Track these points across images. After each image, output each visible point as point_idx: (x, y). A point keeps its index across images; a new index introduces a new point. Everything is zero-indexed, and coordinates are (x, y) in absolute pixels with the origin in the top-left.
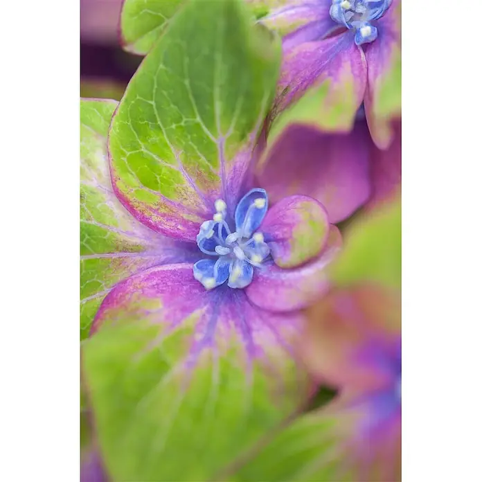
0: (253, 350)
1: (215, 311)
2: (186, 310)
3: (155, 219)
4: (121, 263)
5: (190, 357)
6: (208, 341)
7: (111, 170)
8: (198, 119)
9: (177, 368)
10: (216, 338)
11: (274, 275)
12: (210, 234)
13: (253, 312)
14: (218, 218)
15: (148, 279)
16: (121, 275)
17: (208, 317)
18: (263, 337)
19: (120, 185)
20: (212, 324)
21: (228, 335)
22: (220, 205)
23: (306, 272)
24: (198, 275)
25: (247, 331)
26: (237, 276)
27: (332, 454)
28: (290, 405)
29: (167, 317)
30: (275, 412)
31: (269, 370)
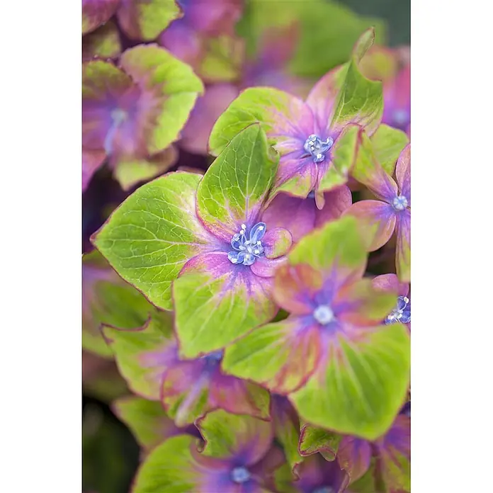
0: (250, 292)
1: (236, 275)
2: (222, 272)
3: (213, 230)
4: (195, 248)
5: (221, 293)
6: (231, 287)
7: (196, 206)
8: (238, 187)
9: (216, 296)
10: (235, 286)
11: (264, 262)
12: (237, 239)
13: (252, 277)
14: (242, 232)
15: (206, 257)
16: (196, 254)
17: (232, 276)
18: (256, 288)
19: (199, 212)
20: (234, 280)
21: (240, 284)
22: (244, 226)
23: (279, 261)
24: (230, 257)
25: (249, 285)
26: (247, 260)
27: (281, 340)
28: (265, 318)
29: (214, 274)
30: (257, 321)
31: (257, 302)
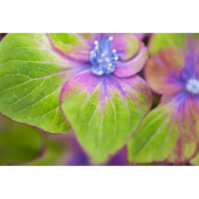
0: (124, 93)
1: (105, 84)
2: (94, 86)
3: (72, 55)
4: (64, 75)
5: (101, 102)
6: (106, 94)
9: (98, 107)
10: (109, 92)
12: (95, 55)
13: (119, 80)
14: (97, 48)
15: (76, 78)
17: (103, 86)
18: (126, 87)
19: (56, 46)
20: (105, 88)
21: (113, 90)
22: (96, 43)
24: (95, 72)
25: (120, 87)
26: (110, 68)
27: (167, 121)
28: (146, 108)
29: (88, 90)
30: (141, 113)
31: (134, 99)
